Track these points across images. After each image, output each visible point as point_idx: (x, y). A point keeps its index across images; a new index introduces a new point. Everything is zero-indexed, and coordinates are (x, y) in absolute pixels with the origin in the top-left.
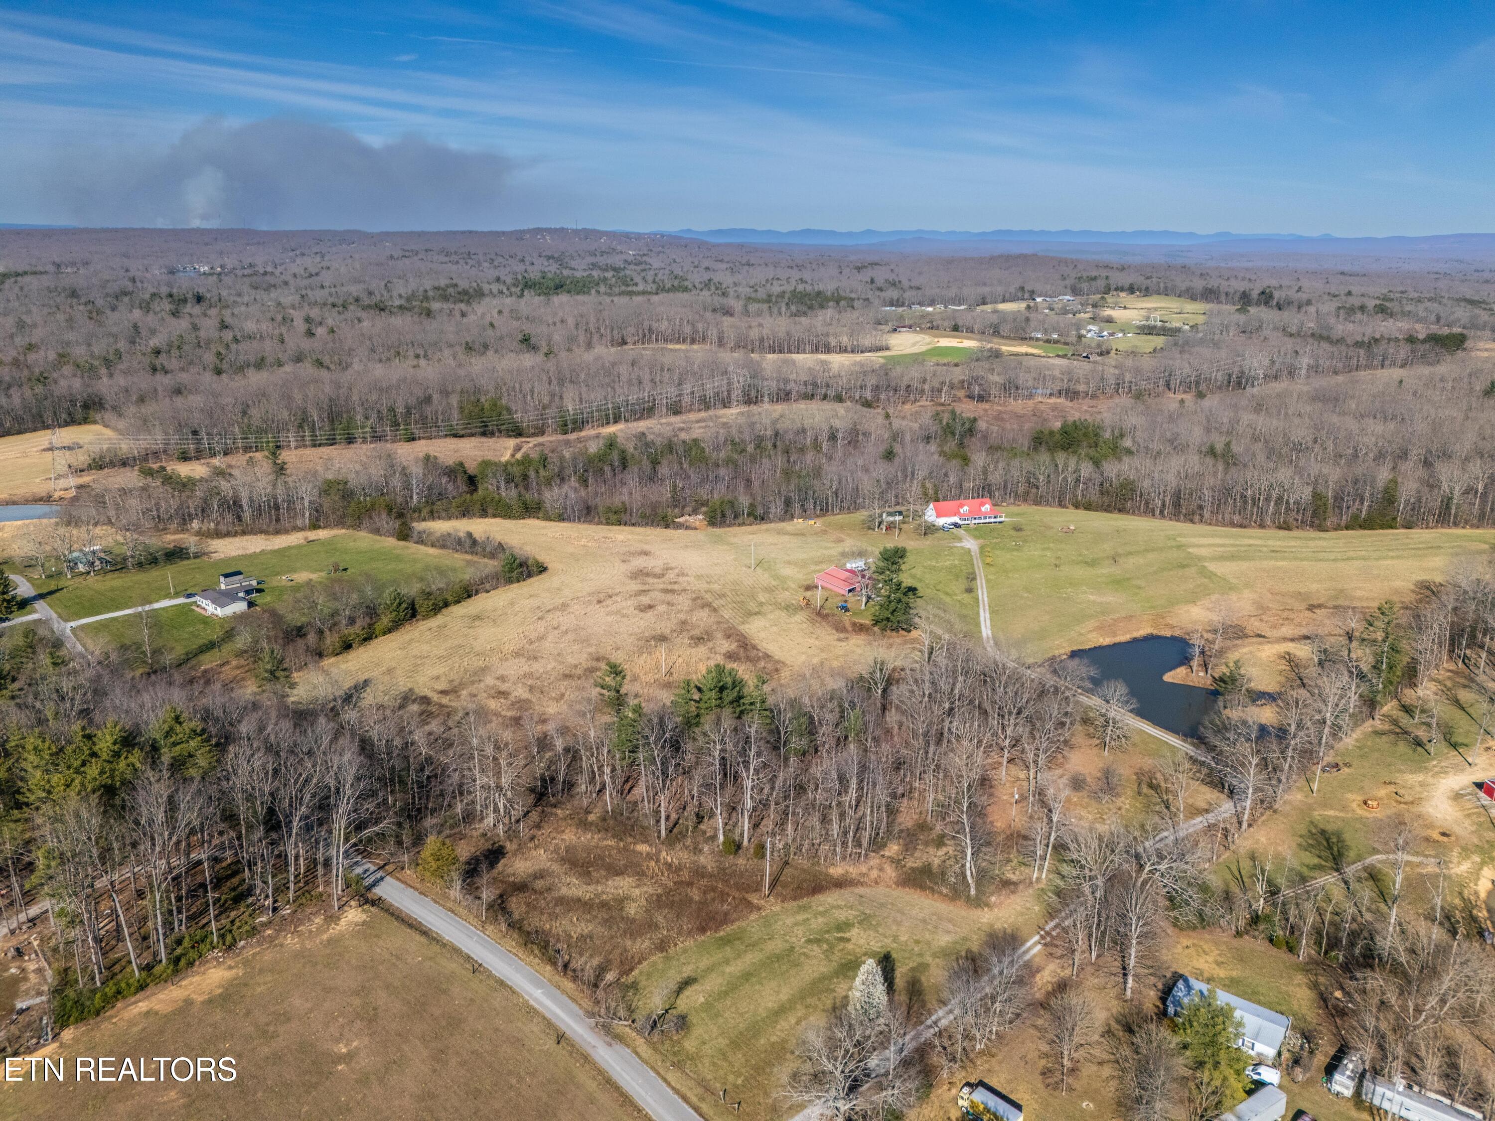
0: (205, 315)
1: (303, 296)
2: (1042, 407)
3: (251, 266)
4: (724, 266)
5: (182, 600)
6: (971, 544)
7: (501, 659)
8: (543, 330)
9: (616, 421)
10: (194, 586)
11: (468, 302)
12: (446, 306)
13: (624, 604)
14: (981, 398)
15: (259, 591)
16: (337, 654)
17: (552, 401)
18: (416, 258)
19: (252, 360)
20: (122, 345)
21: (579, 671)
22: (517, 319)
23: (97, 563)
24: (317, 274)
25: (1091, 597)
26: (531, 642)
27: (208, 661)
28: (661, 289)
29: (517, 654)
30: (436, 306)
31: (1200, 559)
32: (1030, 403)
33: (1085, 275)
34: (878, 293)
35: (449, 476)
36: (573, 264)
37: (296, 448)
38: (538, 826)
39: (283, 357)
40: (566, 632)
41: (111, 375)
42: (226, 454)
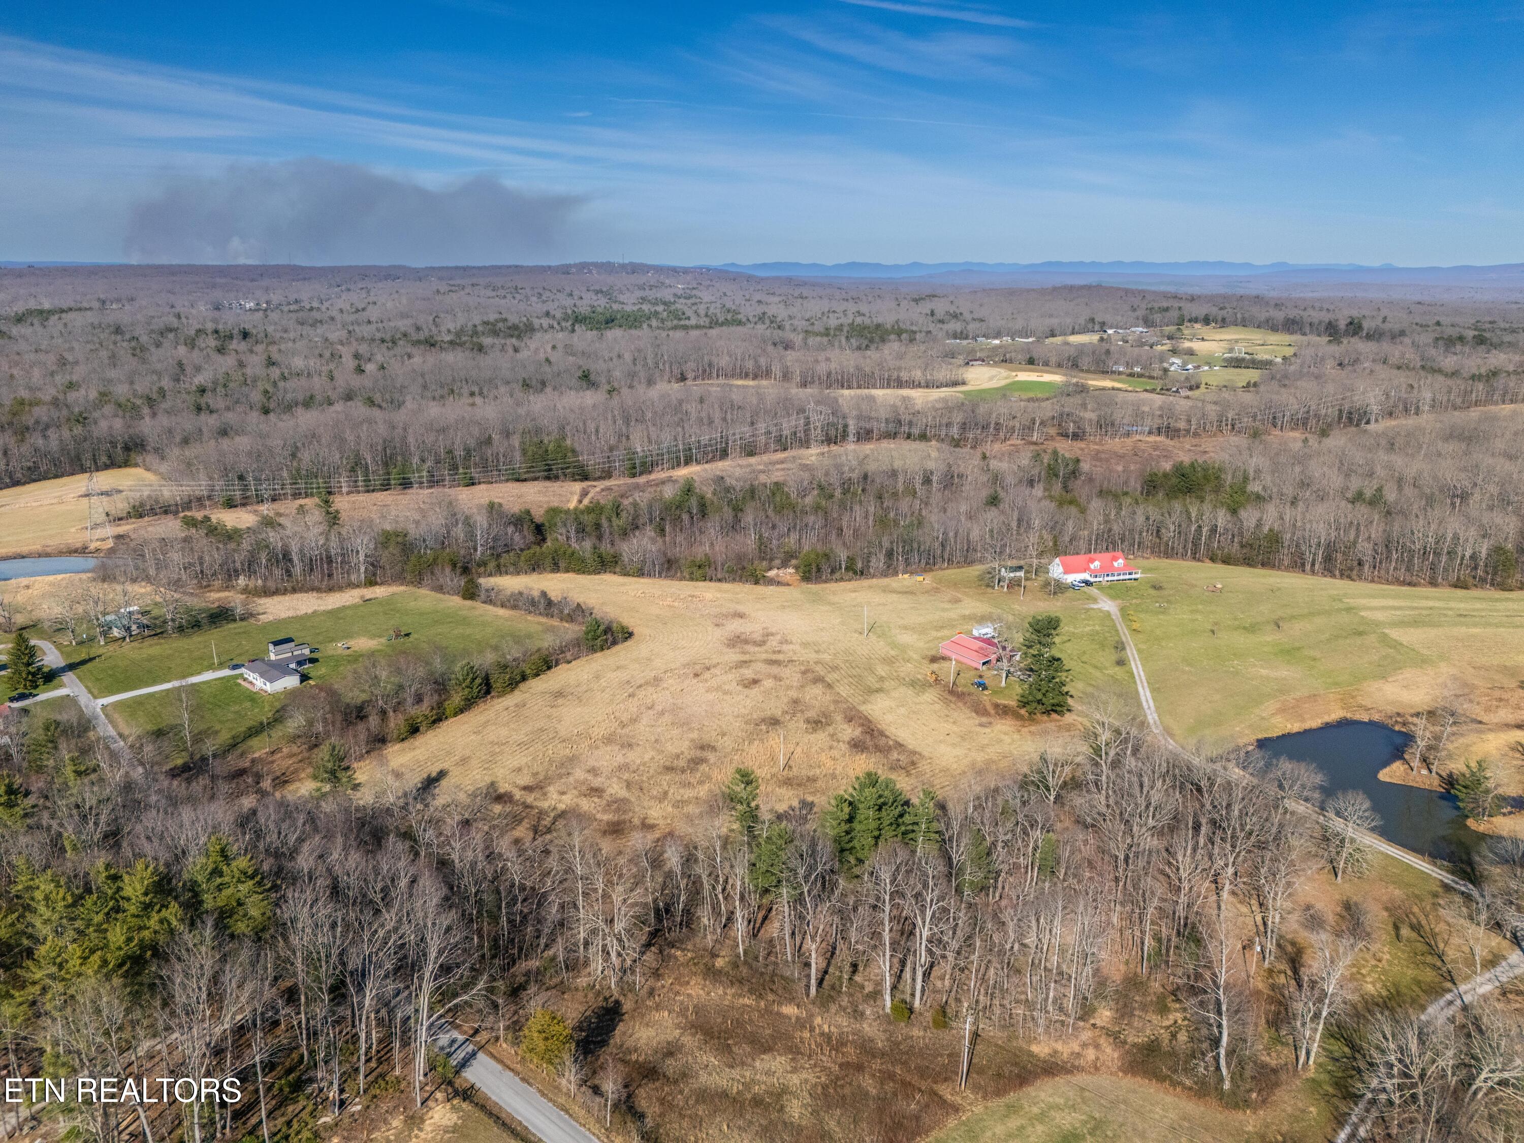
0: (251, 351)
1: (350, 332)
2: (1142, 446)
3: (296, 301)
4: (776, 299)
5: (226, 672)
6: (1108, 605)
7: (590, 747)
8: (601, 366)
9: (687, 462)
10: (240, 655)
11: (519, 337)
12: (498, 341)
13: (724, 678)
14: (1076, 436)
15: (313, 661)
16: (403, 740)
17: (619, 441)
18: (462, 293)
19: (301, 398)
20: (166, 383)
21: (682, 763)
22: (573, 355)
23: (134, 627)
24: (364, 309)
25: (1264, 672)
26: (623, 726)
27: (259, 748)
28: (714, 323)
29: (609, 740)
30: (487, 341)
31: (1378, 624)
32: (1129, 441)
33: (1156, 305)
34: (940, 325)
35: (516, 525)
36: (621, 298)
37: (348, 493)
38: (656, 974)
39: (334, 397)
40: (662, 713)
41: (154, 415)
42: (274, 500)
